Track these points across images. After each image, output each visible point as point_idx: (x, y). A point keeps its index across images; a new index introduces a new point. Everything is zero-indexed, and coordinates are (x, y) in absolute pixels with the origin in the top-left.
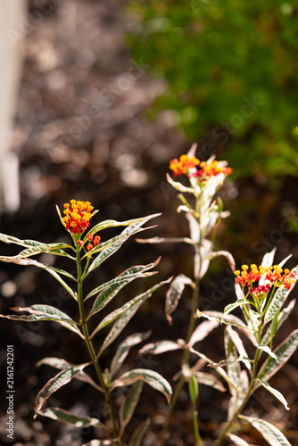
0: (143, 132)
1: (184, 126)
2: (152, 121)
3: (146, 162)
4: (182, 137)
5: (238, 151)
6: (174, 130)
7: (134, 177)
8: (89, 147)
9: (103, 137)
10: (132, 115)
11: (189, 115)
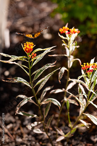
0: (50, 21)
1: (63, 19)
2: (53, 17)
3: (51, 31)
4: (63, 22)
5: (82, 27)
6: (60, 20)
7: (47, 36)
8: (33, 27)
9: (37, 23)
10: (46, 15)
11: (65, 15)
